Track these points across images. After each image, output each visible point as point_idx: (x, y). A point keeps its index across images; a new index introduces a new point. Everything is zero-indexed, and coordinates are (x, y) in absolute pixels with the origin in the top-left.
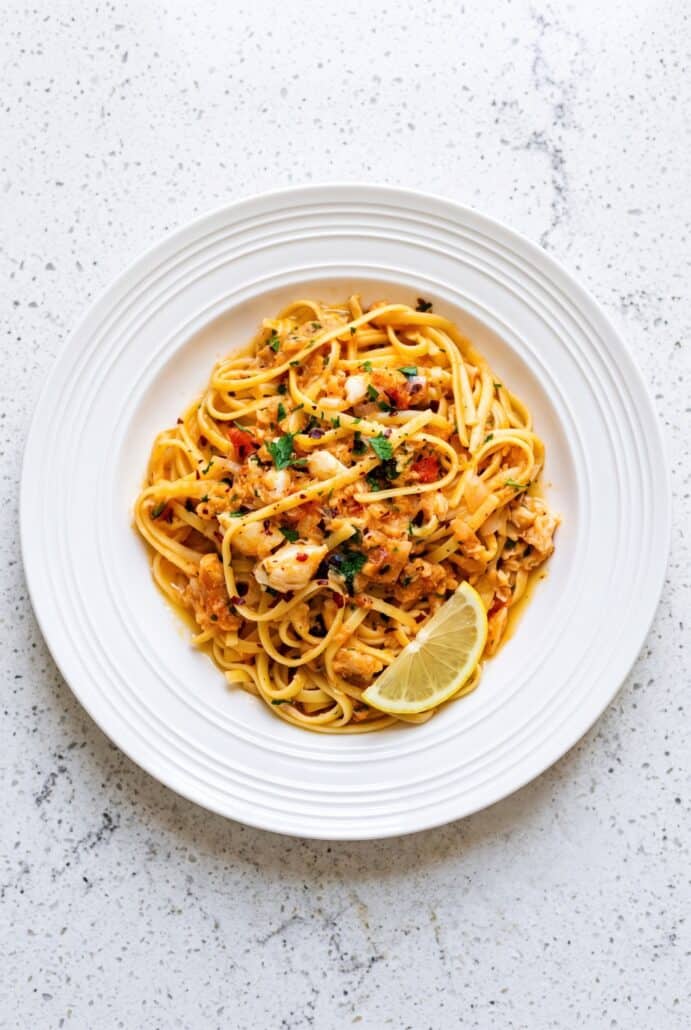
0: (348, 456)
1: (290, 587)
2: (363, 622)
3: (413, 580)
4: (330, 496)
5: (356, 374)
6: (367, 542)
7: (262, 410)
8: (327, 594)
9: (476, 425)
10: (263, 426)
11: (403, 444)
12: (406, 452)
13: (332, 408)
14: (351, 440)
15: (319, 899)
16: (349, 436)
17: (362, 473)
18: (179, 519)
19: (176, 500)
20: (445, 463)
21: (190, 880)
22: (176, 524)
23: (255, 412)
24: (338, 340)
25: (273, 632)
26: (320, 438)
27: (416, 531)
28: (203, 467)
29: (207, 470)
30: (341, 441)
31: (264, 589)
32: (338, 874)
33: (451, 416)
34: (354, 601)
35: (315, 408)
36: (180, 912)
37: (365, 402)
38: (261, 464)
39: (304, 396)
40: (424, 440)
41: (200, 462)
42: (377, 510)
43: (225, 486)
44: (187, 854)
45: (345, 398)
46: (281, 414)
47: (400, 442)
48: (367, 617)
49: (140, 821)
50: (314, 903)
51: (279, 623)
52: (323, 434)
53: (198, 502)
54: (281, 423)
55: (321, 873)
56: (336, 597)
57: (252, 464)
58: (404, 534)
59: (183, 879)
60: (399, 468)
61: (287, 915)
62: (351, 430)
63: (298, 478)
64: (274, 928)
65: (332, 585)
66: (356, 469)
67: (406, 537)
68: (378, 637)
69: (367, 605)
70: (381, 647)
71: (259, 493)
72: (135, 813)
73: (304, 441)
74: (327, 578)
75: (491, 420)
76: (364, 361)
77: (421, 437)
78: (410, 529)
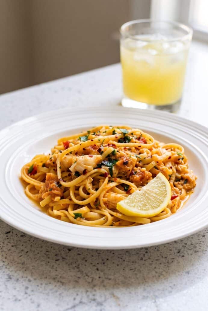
15: (94, 295)
21: (27, 288)
32: (104, 286)
36: (20, 300)
44: (27, 279)
49: (6, 267)
50: (91, 297)
55: (95, 286)
59: (23, 288)
61: (77, 302)
64: (69, 306)
72: (4, 265)
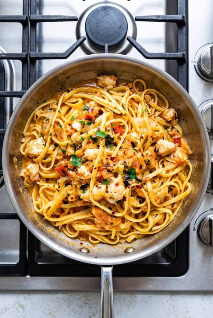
0: (95, 145)
1: (122, 196)
2: (152, 184)
3: (149, 159)
4: (102, 161)
5: (72, 123)
6: (129, 165)
7: (57, 156)
8: (134, 189)
9: (116, 106)
10: (62, 160)
11: (106, 129)
12: (109, 130)
13: (76, 137)
14: (91, 140)
16: (89, 139)
17: (103, 146)
18: (66, 209)
19: (60, 204)
20: (121, 124)
22: (67, 211)
23: (56, 158)
24: (57, 118)
25: (130, 214)
26: (82, 148)
27: (137, 148)
28: (57, 186)
29: (59, 186)
30: (88, 143)
31: (116, 204)
33: (108, 110)
34: (143, 182)
35: (72, 141)
37: (83, 127)
38: (73, 170)
39: (65, 142)
40: (110, 123)
41: (54, 186)
42: (121, 153)
43: (70, 186)
45: (76, 131)
46: (64, 152)
47: (105, 129)
48: (151, 182)
51: (130, 210)
52: (82, 146)
53: (67, 198)
54: (66, 154)
56: (138, 187)
57: (71, 172)
58: (134, 153)
60: (112, 136)
62: (88, 137)
63: (87, 164)
65: (133, 185)
66: (101, 147)
67: (136, 153)
68: (159, 182)
69: (147, 179)
70: (162, 183)
71: (82, 178)
73: (78, 152)
74: (130, 184)
75: (118, 101)
76: (70, 118)
77: (108, 123)
78: (135, 150)
